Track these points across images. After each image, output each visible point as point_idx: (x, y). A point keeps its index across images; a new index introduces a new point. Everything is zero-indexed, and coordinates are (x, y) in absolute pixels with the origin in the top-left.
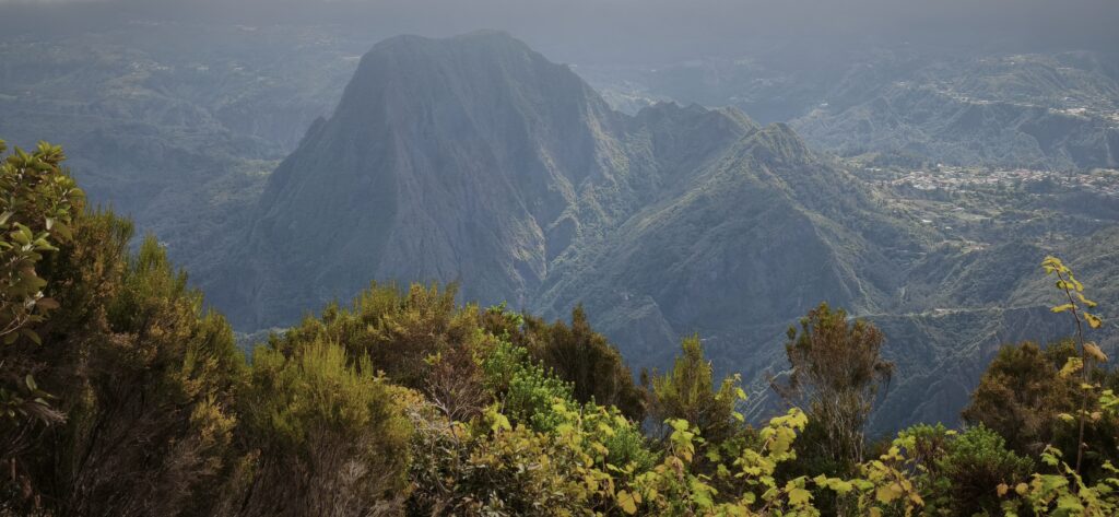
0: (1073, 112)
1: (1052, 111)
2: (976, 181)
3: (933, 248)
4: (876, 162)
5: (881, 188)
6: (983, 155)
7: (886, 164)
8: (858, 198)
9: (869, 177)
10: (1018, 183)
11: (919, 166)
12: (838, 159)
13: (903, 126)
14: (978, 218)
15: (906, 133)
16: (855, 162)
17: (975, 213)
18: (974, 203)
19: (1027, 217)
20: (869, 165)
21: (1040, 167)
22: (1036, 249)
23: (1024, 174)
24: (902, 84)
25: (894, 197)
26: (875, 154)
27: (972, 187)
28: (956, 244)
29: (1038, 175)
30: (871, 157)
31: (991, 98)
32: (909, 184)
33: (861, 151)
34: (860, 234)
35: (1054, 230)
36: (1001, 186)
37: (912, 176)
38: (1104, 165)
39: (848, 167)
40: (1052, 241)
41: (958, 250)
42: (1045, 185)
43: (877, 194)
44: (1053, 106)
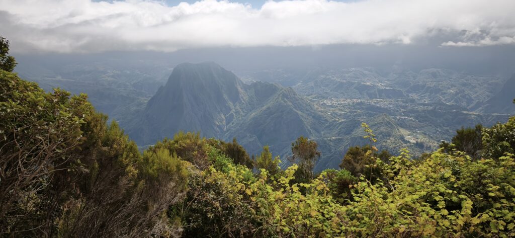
0: (368, 83)
1: (363, 83)
2: (342, 102)
3: (331, 120)
4: (315, 98)
5: (317, 104)
6: (344, 95)
7: (318, 98)
8: (311, 107)
9: (313, 101)
10: (353, 103)
11: (327, 98)
12: (305, 97)
13: (322, 87)
14: (343, 112)
15: (323, 89)
16: (310, 98)
17: (342, 111)
18: (342, 108)
19: (356, 112)
21: (360, 98)
22: (358, 121)
23: (355, 100)
24: (322, 76)
25: (320, 107)
26: (315, 95)
27: (341, 104)
28: (337, 119)
29: (359, 101)
31: (346, 80)
32: (324, 103)
33: (311, 95)
34: (311, 117)
35: (363, 115)
36: (349, 104)
37: (325, 101)
38: (376, 98)
39: (308, 99)
40: (363, 118)
41: (337, 121)
42: (361, 104)
43: (316, 106)
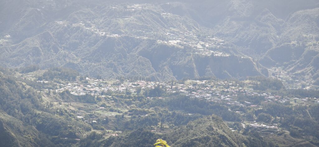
0: (173, 42)
1: (159, 42)
2: (112, 89)
3: (85, 135)
4: (44, 77)
5: (48, 94)
6: (115, 71)
7: (52, 78)
8: (33, 102)
9: (41, 87)
10: (139, 90)
11: (74, 79)
12: (18, 74)
13: (63, 52)
14: (114, 114)
15: (65, 56)
16: (31, 77)
17: (112, 110)
18: (111, 104)
19: (145, 113)
20: (40, 79)
21: (153, 79)
22: (152, 135)
23: (142, 84)
24: (61, 23)
25: (57, 100)
26: (44, 71)
27: (109, 93)
28: (99, 132)
29: (151, 85)
30: (41, 73)
31: (120, 33)
32: (67, 92)
33: (34, 69)
34: (34, 127)
35: (163, 121)
36: (128, 93)
37: (69, 86)
38: (192, 77)
39: (25, 80)
40: (162, 129)
41: (101, 137)
42: (157, 92)
43: (46, 99)
44: (160, 39)
